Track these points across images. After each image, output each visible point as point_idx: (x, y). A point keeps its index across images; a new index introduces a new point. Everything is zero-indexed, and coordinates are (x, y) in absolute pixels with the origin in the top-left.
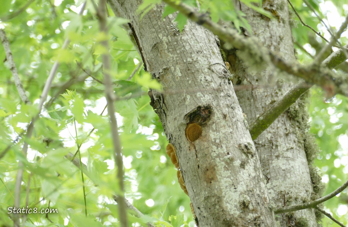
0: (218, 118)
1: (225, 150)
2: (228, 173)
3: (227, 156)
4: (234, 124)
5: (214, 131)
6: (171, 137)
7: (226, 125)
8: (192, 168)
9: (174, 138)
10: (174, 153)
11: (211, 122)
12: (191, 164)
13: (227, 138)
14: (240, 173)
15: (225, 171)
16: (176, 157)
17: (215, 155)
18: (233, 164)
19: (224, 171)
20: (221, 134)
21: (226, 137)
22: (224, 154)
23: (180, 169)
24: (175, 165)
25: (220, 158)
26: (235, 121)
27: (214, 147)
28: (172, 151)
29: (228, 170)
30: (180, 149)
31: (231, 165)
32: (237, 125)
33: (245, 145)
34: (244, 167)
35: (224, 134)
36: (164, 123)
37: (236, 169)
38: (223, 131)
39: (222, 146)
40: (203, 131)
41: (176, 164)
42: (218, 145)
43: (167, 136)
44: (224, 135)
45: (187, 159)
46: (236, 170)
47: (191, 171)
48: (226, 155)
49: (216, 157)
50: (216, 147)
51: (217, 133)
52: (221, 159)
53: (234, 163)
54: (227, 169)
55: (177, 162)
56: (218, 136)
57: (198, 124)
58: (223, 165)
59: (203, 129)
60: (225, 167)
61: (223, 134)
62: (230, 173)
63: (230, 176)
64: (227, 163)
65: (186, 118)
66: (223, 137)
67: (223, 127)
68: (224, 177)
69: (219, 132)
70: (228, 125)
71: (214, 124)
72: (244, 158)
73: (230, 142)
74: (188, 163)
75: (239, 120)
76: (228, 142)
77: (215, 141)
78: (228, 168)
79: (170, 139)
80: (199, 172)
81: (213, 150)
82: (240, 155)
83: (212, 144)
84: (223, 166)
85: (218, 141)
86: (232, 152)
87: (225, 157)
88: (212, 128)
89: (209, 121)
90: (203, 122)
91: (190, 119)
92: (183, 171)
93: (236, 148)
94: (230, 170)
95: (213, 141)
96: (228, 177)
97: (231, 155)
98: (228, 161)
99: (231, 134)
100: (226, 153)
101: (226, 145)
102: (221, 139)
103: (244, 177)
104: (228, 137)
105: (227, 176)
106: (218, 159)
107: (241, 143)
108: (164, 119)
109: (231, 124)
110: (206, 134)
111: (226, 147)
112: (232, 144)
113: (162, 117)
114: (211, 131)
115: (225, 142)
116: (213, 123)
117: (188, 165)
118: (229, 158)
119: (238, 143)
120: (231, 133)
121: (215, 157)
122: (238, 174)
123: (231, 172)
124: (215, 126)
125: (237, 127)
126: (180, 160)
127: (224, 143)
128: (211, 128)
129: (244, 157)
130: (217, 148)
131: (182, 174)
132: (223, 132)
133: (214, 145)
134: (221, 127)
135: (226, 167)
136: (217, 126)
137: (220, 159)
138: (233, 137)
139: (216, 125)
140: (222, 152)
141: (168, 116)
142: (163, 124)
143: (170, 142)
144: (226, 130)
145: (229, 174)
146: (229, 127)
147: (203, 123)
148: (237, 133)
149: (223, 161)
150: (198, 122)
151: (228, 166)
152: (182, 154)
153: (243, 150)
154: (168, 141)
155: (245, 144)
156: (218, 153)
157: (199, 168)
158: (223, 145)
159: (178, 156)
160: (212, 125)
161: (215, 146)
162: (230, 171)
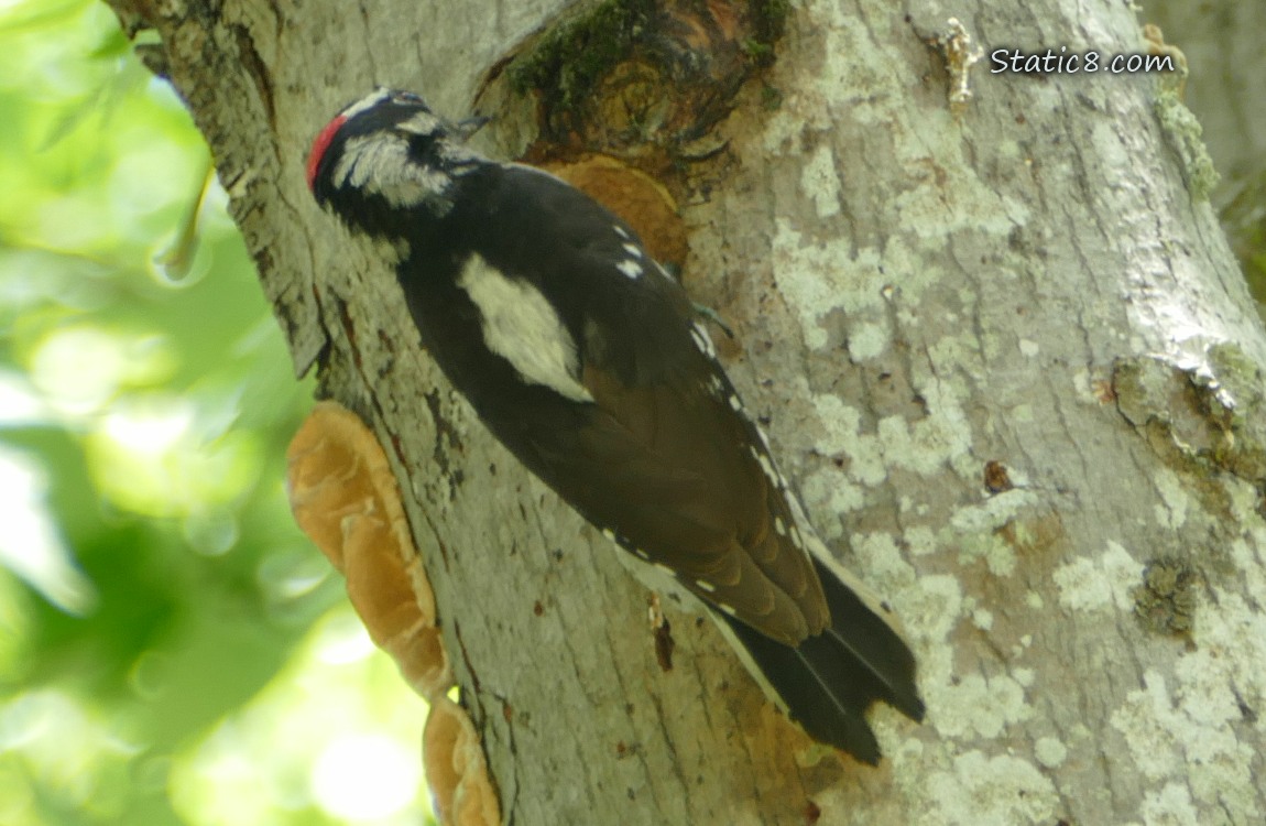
0: (868, 79)
1: (959, 441)
2: (1002, 696)
3: (980, 502)
4: (1042, 146)
5: (817, 230)
6: (335, 330)
7: (959, 158)
8: (588, 663)
9: (367, 338)
10: (380, 504)
11: (781, 127)
12: (572, 619)
13: (978, 304)
14: (1135, 695)
15: (974, 682)
16: (407, 550)
17: (847, 498)
18: (1051, 591)
19: (956, 681)
20: (901, 261)
21: (966, 296)
22: (947, 488)
23: (454, 694)
24: (400, 653)
25: (900, 528)
26: (1061, 112)
27: (836, 417)
28: (357, 486)
29: (1003, 660)
30: (444, 464)
31: (1035, 601)
32: (1077, 159)
33: (1186, 376)
34: (1179, 623)
35: (944, 256)
36: (250, 174)
37: (1088, 647)
38: (931, 231)
39: (919, 400)
40: (695, 241)
41: (408, 634)
42: (879, 391)
43: (292, 328)
44: (933, 274)
45: (528, 564)
46: (1098, 661)
47: (582, 703)
48: (970, 499)
49: (860, 521)
50: (852, 415)
51: (854, 256)
52: (921, 539)
53: (1062, 575)
54: (989, 656)
55: (417, 613)
56: (877, 282)
57: (642, 164)
58: (941, 601)
59: (700, 212)
60: (963, 629)
61: (931, 258)
62: (1029, 697)
63: (1023, 725)
64: (980, 581)
65: (494, 104)
66: (924, 294)
67: (924, 188)
68: (962, 745)
69: (882, 245)
70: (983, 153)
71: (824, 157)
72: (1179, 517)
73: (1011, 343)
74: (539, 609)
75: (1100, 103)
76: (992, 351)
77: (845, 346)
78: (998, 639)
79: (323, 359)
80: (674, 706)
81: (822, 446)
82: (1129, 485)
83: (808, 373)
84: (944, 625)
85: (869, 342)
86: (1036, 453)
87: (958, 521)
88: (800, 193)
89: (762, 125)
90: (696, 134)
91: (546, 111)
92: (494, 709)
93: (1080, 405)
94: (1025, 662)
95: (818, 339)
96: (1002, 744)
97: (1033, 497)
98: (1002, 561)
99: (1016, 258)
100: (971, 469)
101: (970, 381)
102: (905, 316)
103: (1187, 734)
104: (989, 288)
105: (991, 728)
106: (879, 549)
107: (1137, 346)
108: (251, 133)
109: (1010, 148)
110: (734, 266)
111: (974, 407)
112: (1031, 373)
113: (226, 114)
114: (786, 236)
115: (947, 350)
116: (810, 140)
117: (550, 628)
118: (1004, 530)
119: (1097, 352)
120: (1015, 241)
121: (842, 518)
122: (1121, 701)
123: (1039, 677)
124: (830, 172)
125: (1081, 180)
126: (447, 584)
127: (937, 357)
128: (785, 201)
129: (1177, 502)
130: (871, 420)
131: (483, 743)
132: (925, 233)
133: (836, 386)
134: (899, 188)
135: (983, 632)
136: (856, 170)
137: (903, 546)
138: (1045, 289)
139: (838, 164)
140: (928, 462)
141: (294, 89)
142: (240, 190)
143: (324, 394)
144: (960, 218)
145: (1017, 710)
146: (995, 174)
147: (694, 150)
148: (1089, 242)
149: (943, 559)
150: (635, 137)
151: (999, 613)
152: (477, 514)
153: (1164, 428)
154: (312, 383)
155: (1184, 365)
156: (874, 476)
157: (676, 659)
158: (929, 392)
159: (427, 540)
160: (799, 165)
161: (846, 397)
162: (1025, 675)
